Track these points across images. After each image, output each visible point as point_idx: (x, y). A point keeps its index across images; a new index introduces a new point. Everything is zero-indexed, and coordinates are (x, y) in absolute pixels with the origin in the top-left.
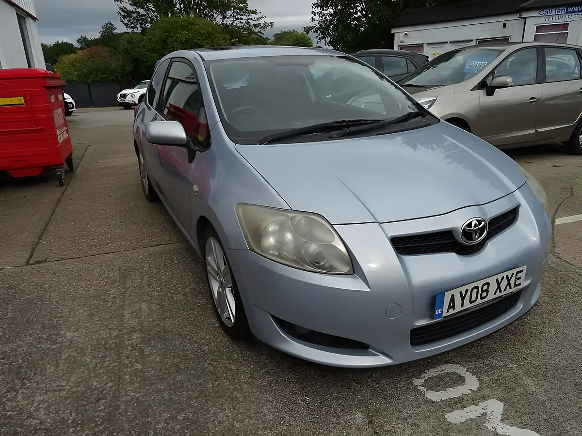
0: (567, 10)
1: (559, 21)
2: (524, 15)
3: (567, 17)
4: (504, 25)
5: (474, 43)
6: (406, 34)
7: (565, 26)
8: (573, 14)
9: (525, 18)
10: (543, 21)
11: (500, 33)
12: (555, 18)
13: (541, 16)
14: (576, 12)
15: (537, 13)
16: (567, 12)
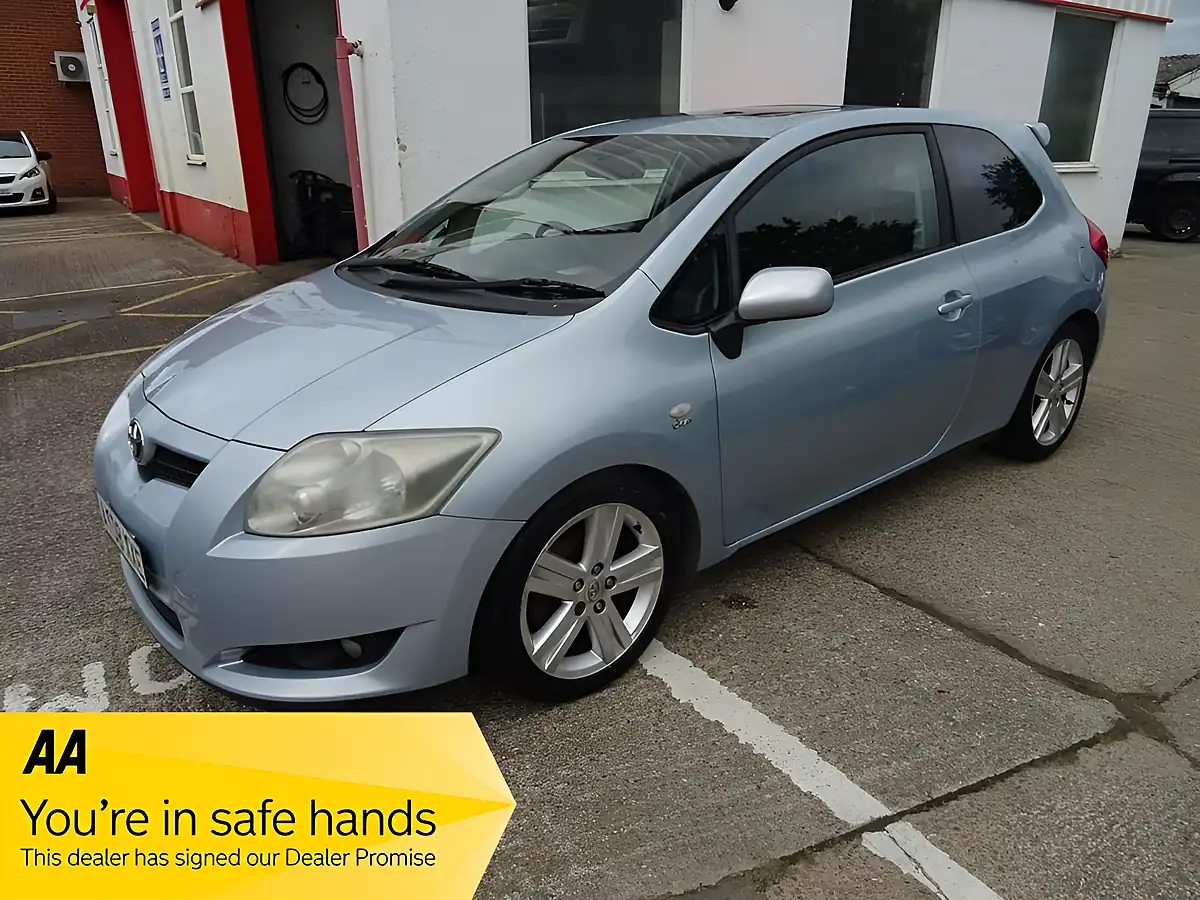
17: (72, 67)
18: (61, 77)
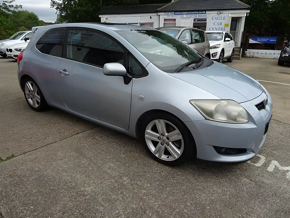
0: (175, 13)
1: (172, 17)
2: (159, 14)
3: (175, 16)
4: (151, 17)
5: (139, 25)
6: (107, 18)
7: (175, 20)
8: (177, 15)
9: (159, 15)
10: (166, 17)
11: (150, 21)
12: (171, 16)
13: (165, 15)
14: (178, 14)
15: (163, 14)
16: (175, 14)
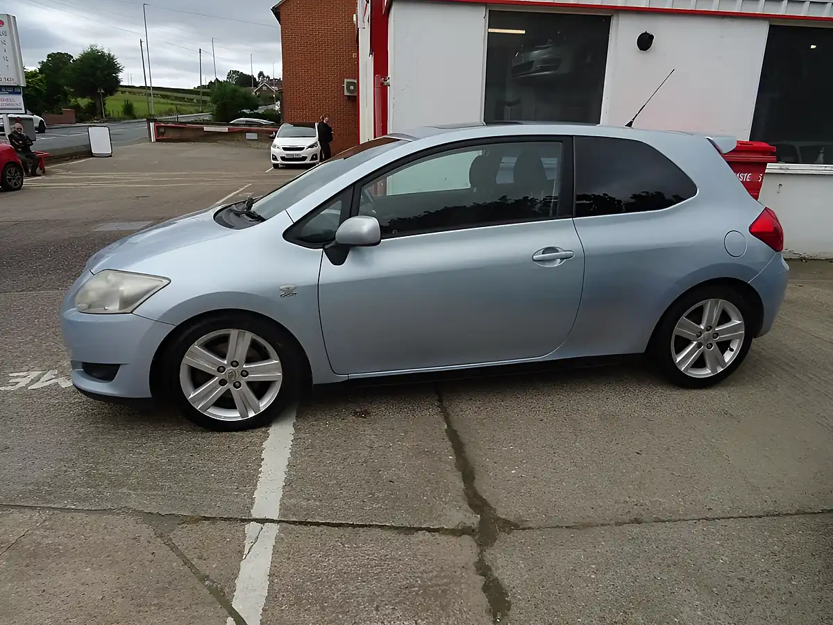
17: (352, 88)
18: (346, 93)
